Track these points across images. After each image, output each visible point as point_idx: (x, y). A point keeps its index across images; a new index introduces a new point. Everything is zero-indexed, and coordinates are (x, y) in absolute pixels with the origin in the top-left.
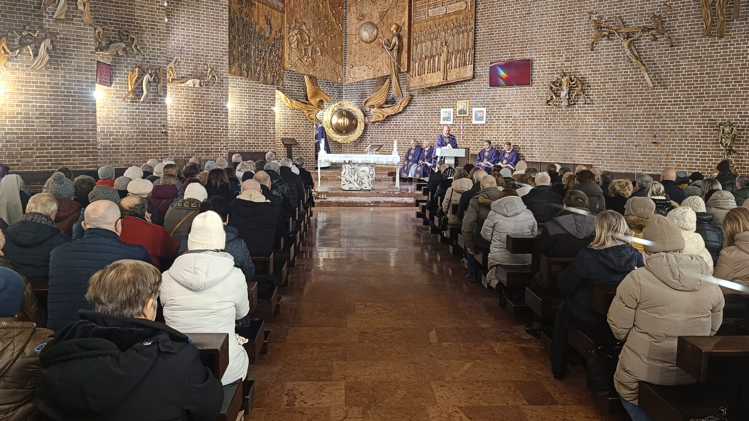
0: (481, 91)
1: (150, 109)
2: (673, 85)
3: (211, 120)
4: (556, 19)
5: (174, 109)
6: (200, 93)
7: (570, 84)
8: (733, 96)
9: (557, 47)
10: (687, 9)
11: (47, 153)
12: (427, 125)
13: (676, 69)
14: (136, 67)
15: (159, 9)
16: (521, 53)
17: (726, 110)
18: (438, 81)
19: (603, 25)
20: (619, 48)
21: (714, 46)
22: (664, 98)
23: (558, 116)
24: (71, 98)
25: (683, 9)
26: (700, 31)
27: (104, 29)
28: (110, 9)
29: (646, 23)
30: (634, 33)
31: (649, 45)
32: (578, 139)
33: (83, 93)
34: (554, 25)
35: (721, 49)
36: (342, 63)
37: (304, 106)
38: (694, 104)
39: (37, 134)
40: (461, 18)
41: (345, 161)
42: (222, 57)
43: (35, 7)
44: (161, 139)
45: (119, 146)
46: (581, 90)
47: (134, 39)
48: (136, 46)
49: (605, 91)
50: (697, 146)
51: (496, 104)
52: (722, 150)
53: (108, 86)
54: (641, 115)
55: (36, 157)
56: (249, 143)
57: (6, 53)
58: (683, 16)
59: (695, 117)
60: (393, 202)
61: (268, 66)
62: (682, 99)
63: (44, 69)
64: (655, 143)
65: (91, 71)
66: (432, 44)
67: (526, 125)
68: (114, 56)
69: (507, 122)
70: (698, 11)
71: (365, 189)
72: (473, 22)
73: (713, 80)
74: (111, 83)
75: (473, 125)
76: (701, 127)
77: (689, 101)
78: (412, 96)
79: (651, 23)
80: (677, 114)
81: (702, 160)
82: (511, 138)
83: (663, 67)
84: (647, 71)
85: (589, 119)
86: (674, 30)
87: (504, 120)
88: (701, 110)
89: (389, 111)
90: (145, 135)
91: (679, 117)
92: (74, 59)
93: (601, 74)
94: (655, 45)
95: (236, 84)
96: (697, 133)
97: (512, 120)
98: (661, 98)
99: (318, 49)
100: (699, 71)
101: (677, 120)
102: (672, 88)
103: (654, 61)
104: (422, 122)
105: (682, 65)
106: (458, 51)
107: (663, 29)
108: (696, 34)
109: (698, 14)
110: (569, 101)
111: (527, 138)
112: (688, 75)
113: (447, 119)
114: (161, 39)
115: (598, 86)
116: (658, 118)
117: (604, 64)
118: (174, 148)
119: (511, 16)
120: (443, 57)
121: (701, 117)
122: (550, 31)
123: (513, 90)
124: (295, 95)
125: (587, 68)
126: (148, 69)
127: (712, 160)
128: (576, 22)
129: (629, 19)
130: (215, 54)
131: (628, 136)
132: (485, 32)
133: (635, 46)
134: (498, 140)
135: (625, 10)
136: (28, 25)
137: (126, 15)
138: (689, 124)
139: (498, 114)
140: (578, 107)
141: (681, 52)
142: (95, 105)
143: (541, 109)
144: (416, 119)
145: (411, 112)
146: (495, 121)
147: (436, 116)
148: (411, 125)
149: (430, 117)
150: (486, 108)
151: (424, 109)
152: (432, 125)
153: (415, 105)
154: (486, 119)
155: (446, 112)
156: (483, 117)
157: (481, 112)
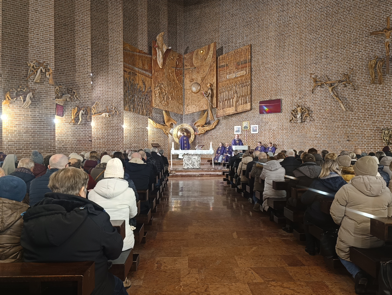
0: (255, 116)
1: (83, 128)
2: (356, 110)
3: (115, 134)
4: (293, 78)
5: (95, 129)
6: (109, 120)
7: (302, 111)
8: (388, 114)
9: (294, 92)
10: (361, 70)
11: (29, 151)
12: (227, 135)
13: (357, 101)
14: (76, 107)
15: (88, 77)
16: (275, 96)
17: (385, 122)
18: (233, 112)
19: (318, 80)
20: (327, 91)
21: (377, 89)
22: (352, 117)
23: (296, 128)
24: (42, 123)
25: (360, 70)
26: (369, 81)
27: (59, 88)
28: (63, 77)
29: (340, 78)
30: (334, 84)
31: (343, 90)
32: (307, 139)
33: (48, 120)
34: (292, 81)
35: (380, 90)
36: (182, 104)
37: (163, 126)
38: (368, 119)
39: (24, 141)
40: (244, 78)
41: (185, 153)
42: (120, 102)
43: (24, 76)
44: (89, 144)
45: (67, 148)
46: (308, 114)
47: (75, 93)
48: (76, 96)
49: (321, 114)
50: (371, 141)
51: (263, 123)
52: (384, 143)
53: (61, 116)
54: (340, 126)
55: (24, 153)
56: (134, 146)
57: (9, 99)
58: (359, 74)
59: (369, 126)
60: (211, 174)
61: (144, 106)
62: (361, 117)
63: (28, 108)
64: (348, 140)
65: (53, 109)
66: (229, 93)
67: (280, 133)
68: (65, 101)
69: (269, 132)
70: (367, 71)
71: (195, 168)
72: (250, 81)
73: (377, 106)
74: (63, 115)
75: (252, 134)
76: (372, 131)
77: (366, 118)
78: (219, 120)
79: (343, 78)
80: (359, 125)
81: (374, 148)
82: (272, 140)
83: (351, 100)
84: (342, 103)
85: (313, 129)
86: (355, 81)
87: (268, 131)
88: (372, 122)
89: (207, 128)
90: (80, 142)
91: (360, 126)
92: (44, 102)
93: (318, 105)
94: (346, 89)
95: (128, 116)
96: (371, 135)
97: (272, 131)
98: (350, 117)
99: (170, 97)
100: (370, 102)
101: (360, 128)
102: (356, 111)
103: (345, 97)
104: (225, 134)
105: (360, 99)
106: (242, 96)
107: (350, 81)
108: (367, 83)
109: (367, 73)
110: (301, 120)
111: (280, 140)
112: (364, 104)
113: (238, 131)
114: (89, 92)
115: (316, 111)
116: (349, 127)
117: (319, 100)
118: (95, 149)
119: (269, 77)
120: (235, 100)
121: (372, 126)
122: (290, 84)
123: (272, 115)
124: (158, 121)
125: (310, 103)
126: (82, 108)
127: (379, 148)
128: (303, 79)
129: (331, 76)
130: (117, 100)
131: (334, 137)
132: (256, 86)
133: (335, 90)
134: (265, 142)
135: (329, 72)
136: (21, 85)
137: (71, 80)
138: (366, 130)
139: (264, 128)
140: (307, 123)
141: (359, 93)
142: (55, 126)
143: (287, 124)
144: (221, 132)
145: (219, 128)
146: (263, 132)
147: (232, 130)
148: (219, 135)
149: (229, 130)
150: (258, 125)
151: (225, 127)
152: (230, 135)
153: (221, 124)
154: (259, 131)
155: (237, 128)
156: (257, 129)
157: (255, 127)
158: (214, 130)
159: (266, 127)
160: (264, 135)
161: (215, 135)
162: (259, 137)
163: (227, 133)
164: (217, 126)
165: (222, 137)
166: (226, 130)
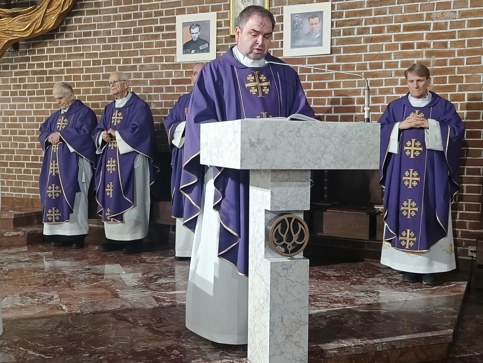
144: (99, 52)
145: (82, 31)
146: (363, 44)
147: (162, 39)
148: (84, 69)
149: (143, 42)
150: (332, 2)
151: (122, 21)
152: (150, 67)
153: (94, 8)
154: (333, 38)
155: (192, 25)
156: (321, 31)
157: (312, 18)
158: (58, 41)
159: (386, 14)
160: (368, 65)
161: (62, 68)
162: (334, 80)
163: (132, 59)
164: (70, 20)
165: (102, 79)
166: (126, 39)
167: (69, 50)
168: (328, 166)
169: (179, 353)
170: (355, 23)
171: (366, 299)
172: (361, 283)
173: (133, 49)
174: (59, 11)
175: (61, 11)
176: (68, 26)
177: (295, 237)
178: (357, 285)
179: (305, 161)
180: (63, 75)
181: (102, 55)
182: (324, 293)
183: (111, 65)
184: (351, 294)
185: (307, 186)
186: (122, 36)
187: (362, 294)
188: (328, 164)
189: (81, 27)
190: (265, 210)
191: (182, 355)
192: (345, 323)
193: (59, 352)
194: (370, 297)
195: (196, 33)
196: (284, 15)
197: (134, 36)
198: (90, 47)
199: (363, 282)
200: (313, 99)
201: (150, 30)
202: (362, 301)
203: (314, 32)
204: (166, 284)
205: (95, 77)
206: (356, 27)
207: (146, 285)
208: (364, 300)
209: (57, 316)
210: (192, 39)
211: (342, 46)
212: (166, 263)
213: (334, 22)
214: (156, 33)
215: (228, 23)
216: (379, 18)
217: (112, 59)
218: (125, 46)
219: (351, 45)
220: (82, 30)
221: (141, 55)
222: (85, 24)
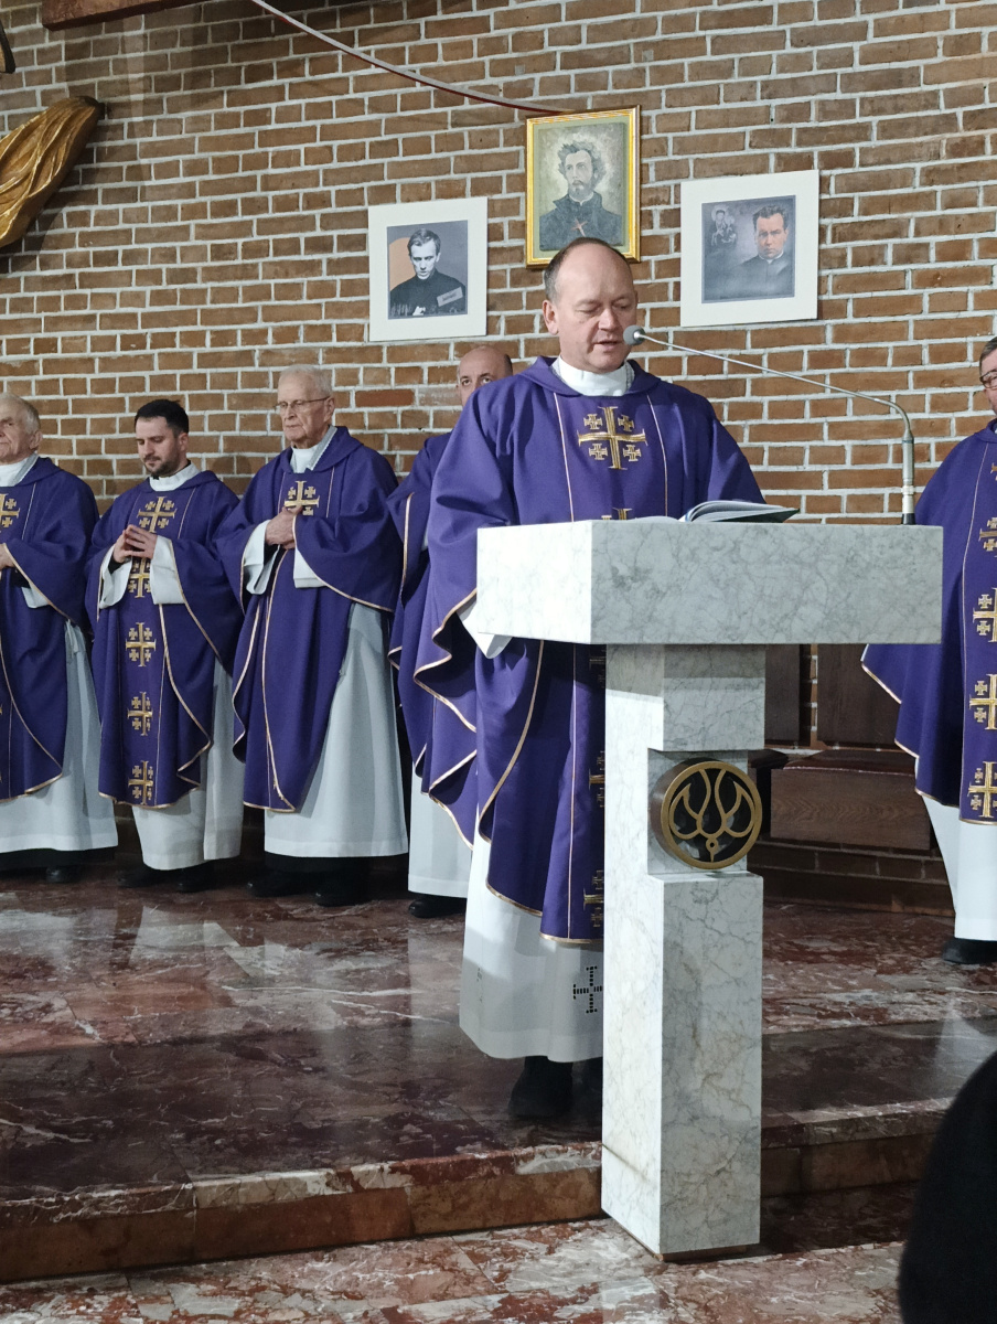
144: (139, 311)
145: (91, 250)
146: (909, 291)
147: (328, 275)
148: (97, 361)
149: (272, 282)
150: (820, 170)
151: (209, 220)
152: (291, 356)
153: (125, 184)
154: (825, 272)
155: (416, 234)
156: (790, 255)
157: (765, 215)
158: (18, 279)
159: (974, 204)
160: (925, 353)
161: (31, 356)
162: (828, 395)
163: (239, 334)
164: (55, 215)
165: (151, 390)
166: (221, 274)
167: (50, 304)
168: (810, 634)
169: (419, 1131)
170: (887, 230)
171: (918, 1009)
172: (907, 970)
173: (244, 301)
174: (24, 194)
175: (30, 192)
176: (50, 237)
177: (727, 819)
178: (894, 975)
179: (751, 625)
180: (33, 378)
181: (149, 319)
182: (802, 995)
183: (178, 349)
184: (877, 998)
185: (757, 688)
186: (210, 264)
187: (910, 997)
188: (810, 630)
189: (86, 239)
190: (650, 750)
191: (429, 1136)
192: (862, 1065)
193: (104, 1130)
194: (931, 1003)
195: (426, 258)
196: (684, 206)
197: (245, 266)
198: (113, 296)
199: (912, 968)
200: (766, 449)
201: (293, 247)
202: (908, 1014)
203: (770, 255)
204: (358, 971)
205: (127, 385)
206: (891, 242)
207: (303, 976)
208: (914, 1010)
209: (75, 1049)
210: (416, 277)
211: (851, 296)
212: (352, 921)
213: (827, 227)
214: (309, 258)
215: (520, 230)
216: (957, 217)
217: (181, 333)
218: (219, 295)
219: (876, 294)
220: (89, 245)
221: (265, 320)
222: (98, 228)
